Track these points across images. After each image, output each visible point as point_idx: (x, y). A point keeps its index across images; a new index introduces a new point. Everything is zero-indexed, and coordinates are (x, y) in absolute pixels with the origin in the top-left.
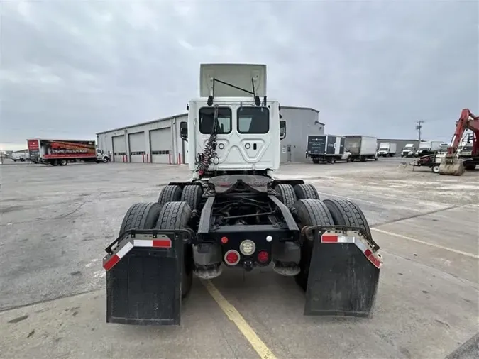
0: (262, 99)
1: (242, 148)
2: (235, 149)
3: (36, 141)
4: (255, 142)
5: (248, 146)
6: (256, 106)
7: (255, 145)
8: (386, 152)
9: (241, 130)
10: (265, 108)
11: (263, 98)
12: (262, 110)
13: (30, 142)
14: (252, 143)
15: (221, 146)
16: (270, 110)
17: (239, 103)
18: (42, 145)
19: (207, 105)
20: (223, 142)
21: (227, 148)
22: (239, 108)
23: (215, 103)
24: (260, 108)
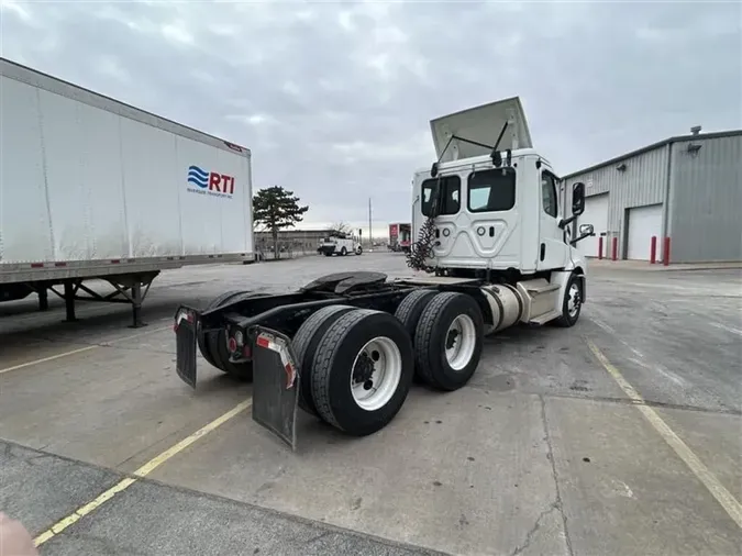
0: (504, 155)
1: (473, 234)
2: (463, 236)
3: (395, 226)
4: (492, 224)
5: (481, 231)
6: (494, 167)
7: (492, 229)
9: (473, 208)
10: (509, 169)
11: (505, 153)
12: (504, 172)
13: (392, 227)
14: (487, 225)
15: (447, 232)
16: (517, 170)
17: (470, 167)
18: (401, 230)
19: (430, 177)
20: (450, 226)
21: (453, 235)
22: (471, 175)
23: (440, 172)
24: (501, 170)
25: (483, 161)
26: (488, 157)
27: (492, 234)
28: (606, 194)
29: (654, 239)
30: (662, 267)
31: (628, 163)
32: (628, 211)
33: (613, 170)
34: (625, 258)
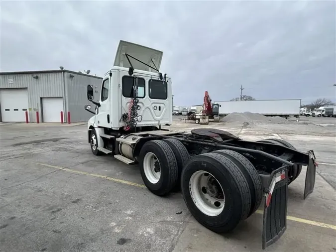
0: (163, 75)
1: (152, 110)
2: (148, 110)
4: (160, 105)
5: (155, 108)
6: (160, 80)
7: (160, 107)
8: (177, 112)
9: (151, 96)
10: (165, 82)
14: (158, 105)
16: (168, 83)
17: (150, 76)
19: (128, 75)
20: (140, 105)
21: (142, 109)
22: (150, 80)
23: (134, 74)
24: (162, 81)
25: (155, 75)
26: (157, 74)
27: (160, 110)
28: (26, 88)
29: (62, 112)
30: (67, 125)
31: (39, 75)
32: (41, 98)
33: (30, 77)
34: (43, 122)
